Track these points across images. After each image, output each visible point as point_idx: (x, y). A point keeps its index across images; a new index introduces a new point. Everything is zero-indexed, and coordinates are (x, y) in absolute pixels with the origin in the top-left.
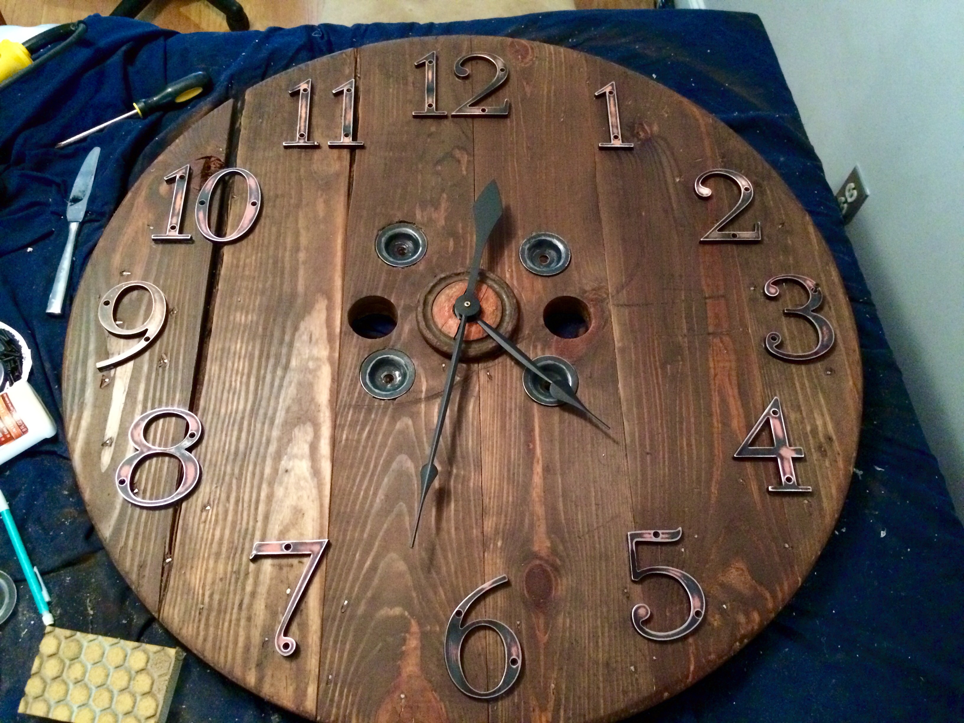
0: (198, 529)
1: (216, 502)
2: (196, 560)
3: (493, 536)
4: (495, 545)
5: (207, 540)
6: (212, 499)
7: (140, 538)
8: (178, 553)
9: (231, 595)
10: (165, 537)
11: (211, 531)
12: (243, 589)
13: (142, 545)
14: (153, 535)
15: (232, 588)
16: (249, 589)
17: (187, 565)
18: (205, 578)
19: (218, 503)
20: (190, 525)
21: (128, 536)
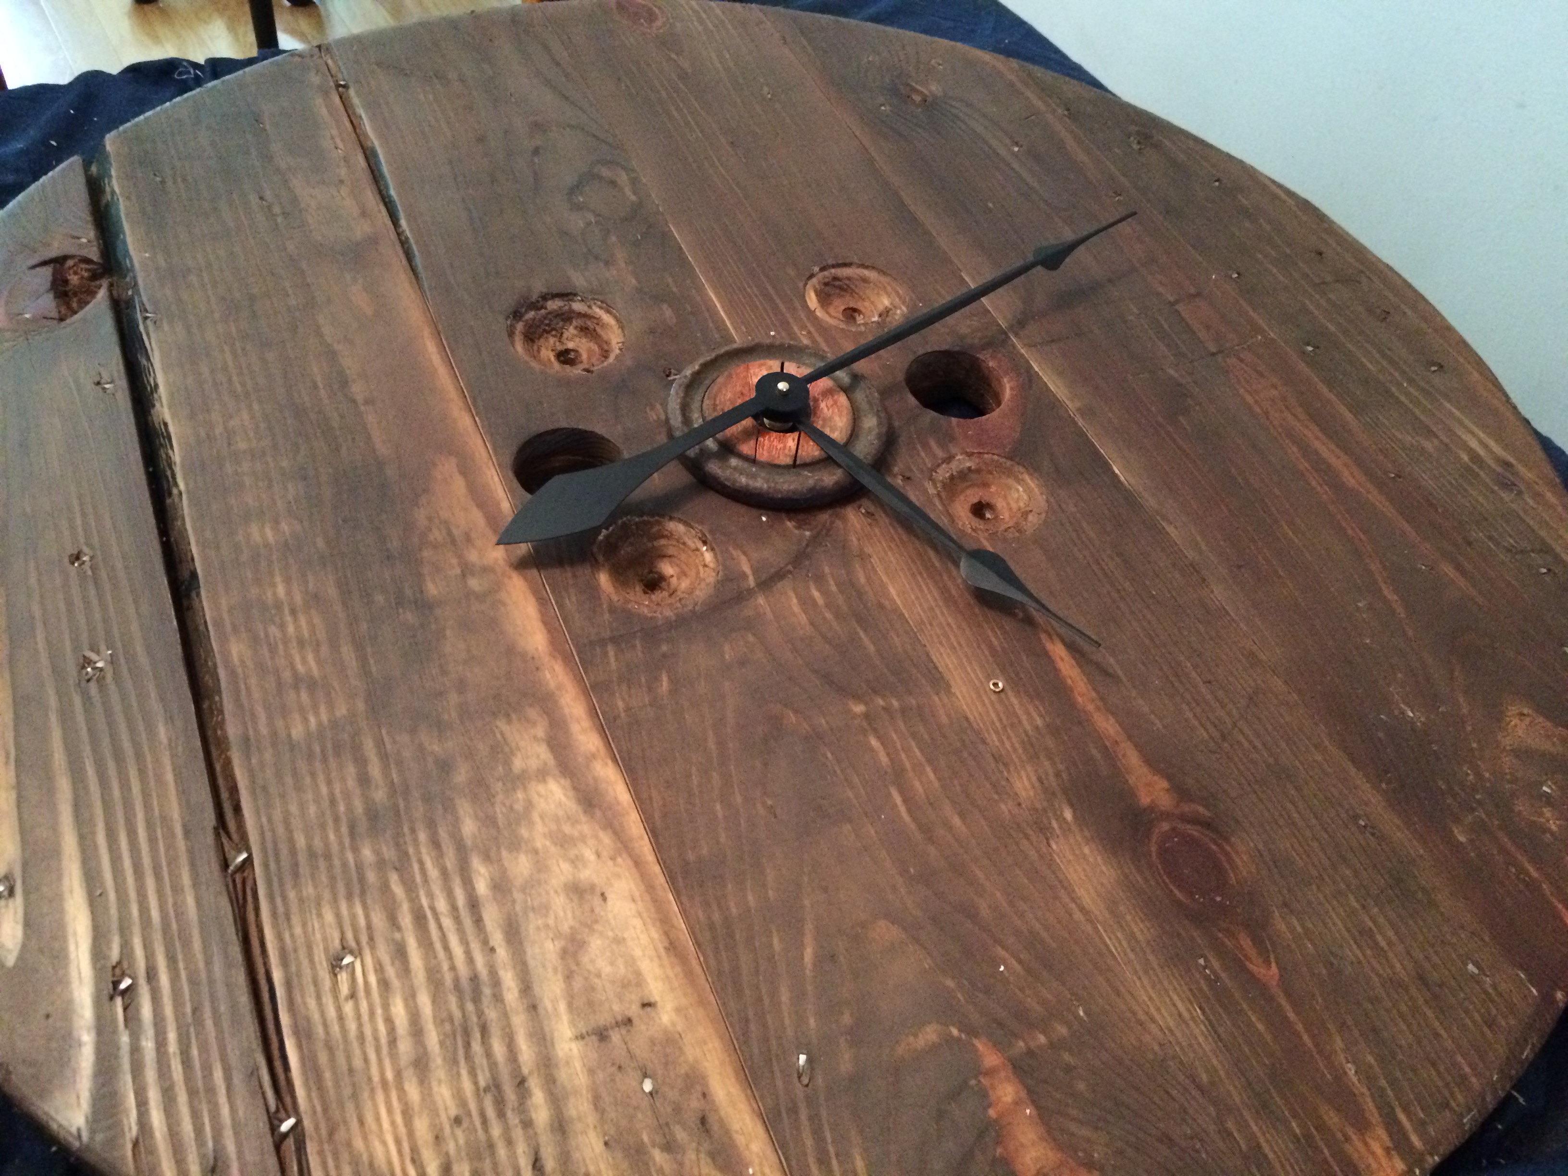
0: (341, 1018)
1: (364, 939)
2: (366, 1094)
3: (1045, 804)
4: (1060, 818)
5: (376, 1039)
6: (350, 936)
7: (182, 1098)
8: (309, 1096)
9: (502, 1152)
10: (253, 1073)
11: (379, 1011)
12: (527, 1124)
13: (195, 1115)
14: (218, 1075)
15: (496, 1131)
16: (541, 1115)
17: (345, 1122)
18: (411, 1133)
19: (371, 939)
20: (316, 1017)
21: (142, 1104)
